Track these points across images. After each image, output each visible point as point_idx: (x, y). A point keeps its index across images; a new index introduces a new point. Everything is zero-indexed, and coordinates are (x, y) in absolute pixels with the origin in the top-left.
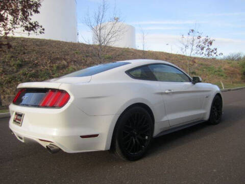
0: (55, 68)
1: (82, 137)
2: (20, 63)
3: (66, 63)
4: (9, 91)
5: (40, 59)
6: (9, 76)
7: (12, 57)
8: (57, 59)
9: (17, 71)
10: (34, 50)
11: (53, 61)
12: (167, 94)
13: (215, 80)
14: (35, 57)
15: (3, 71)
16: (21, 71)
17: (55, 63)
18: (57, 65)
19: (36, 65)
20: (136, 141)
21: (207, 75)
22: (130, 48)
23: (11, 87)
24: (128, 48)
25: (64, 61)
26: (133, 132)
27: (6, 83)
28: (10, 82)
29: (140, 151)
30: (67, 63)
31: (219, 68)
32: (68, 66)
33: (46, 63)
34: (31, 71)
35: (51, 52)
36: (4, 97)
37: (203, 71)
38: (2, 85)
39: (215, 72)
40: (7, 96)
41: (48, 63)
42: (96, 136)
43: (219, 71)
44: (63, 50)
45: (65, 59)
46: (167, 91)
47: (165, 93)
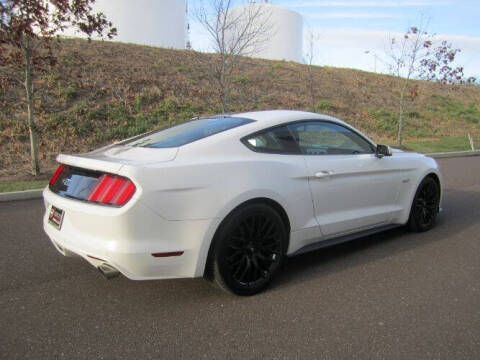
0: (138, 101)
1: (156, 255)
2: (74, 91)
3: (159, 92)
4: (52, 145)
5: (110, 82)
6: (52, 115)
7: (60, 78)
8: (143, 82)
9: (68, 107)
10: (98, 66)
11: (136, 85)
12: (319, 178)
13: (460, 130)
14: (101, 80)
15: (42, 106)
16: (75, 107)
17: (139, 91)
18: (142, 94)
19: (103, 95)
20: (252, 263)
21: (442, 119)
22: (287, 60)
23: (56, 136)
24: (283, 61)
25: (156, 88)
26: (248, 246)
27: (49, 129)
28: (55, 128)
29: (260, 280)
30: (162, 91)
31: (472, 106)
32: (162, 98)
33: (122, 90)
34: (93, 106)
35: (132, 70)
36: (45, 157)
37: (436, 110)
38: (41, 132)
39: (461, 113)
40: (49, 153)
41: (125, 91)
42: (179, 253)
43: (470, 112)
44: (155, 65)
45: (158, 84)
46: (319, 174)
47: (315, 178)
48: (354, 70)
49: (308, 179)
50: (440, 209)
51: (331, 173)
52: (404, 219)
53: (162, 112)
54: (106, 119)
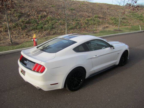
0: (40, 17)
1: (51, 85)
2: (20, 15)
3: (46, 14)
4: (15, 33)
5: (31, 11)
6: (14, 23)
8: (41, 11)
9: (19, 20)
10: (27, 6)
11: (39, 12)
13: (137, 23)
14: (28, 10)
15: (10, 20)
16: (21, 20)
17: (40, 14)
18: (41, 15)
19: (29, 16)
20: (76, 83)
21: (132, 20)
22: (85, 1)
23: (16, 30)
24: (84, 2)
25: (45, 13)
26: (75, 79)
27: (13, 28)
28: (15, 27)
29: (78, 87)
31: (141, 15)
32: (47, 16)
33: (35, 14)
34: (26, 19)
35: (37, 7)
36: (13, 37)
37: (130, 17)
38: (11, 29)
39: (138, 17)
40: (14, 36)
41: (36, 14)
43: (141, 17)
44: (44, 5)
45: (45, 11)
47: (93, 58)
48: (106, 4)
49: (91, 58)
50: (128, 58)
51: (98, 56)
52: (117, 63)
53: (47, 21)
54: (30, 24)
